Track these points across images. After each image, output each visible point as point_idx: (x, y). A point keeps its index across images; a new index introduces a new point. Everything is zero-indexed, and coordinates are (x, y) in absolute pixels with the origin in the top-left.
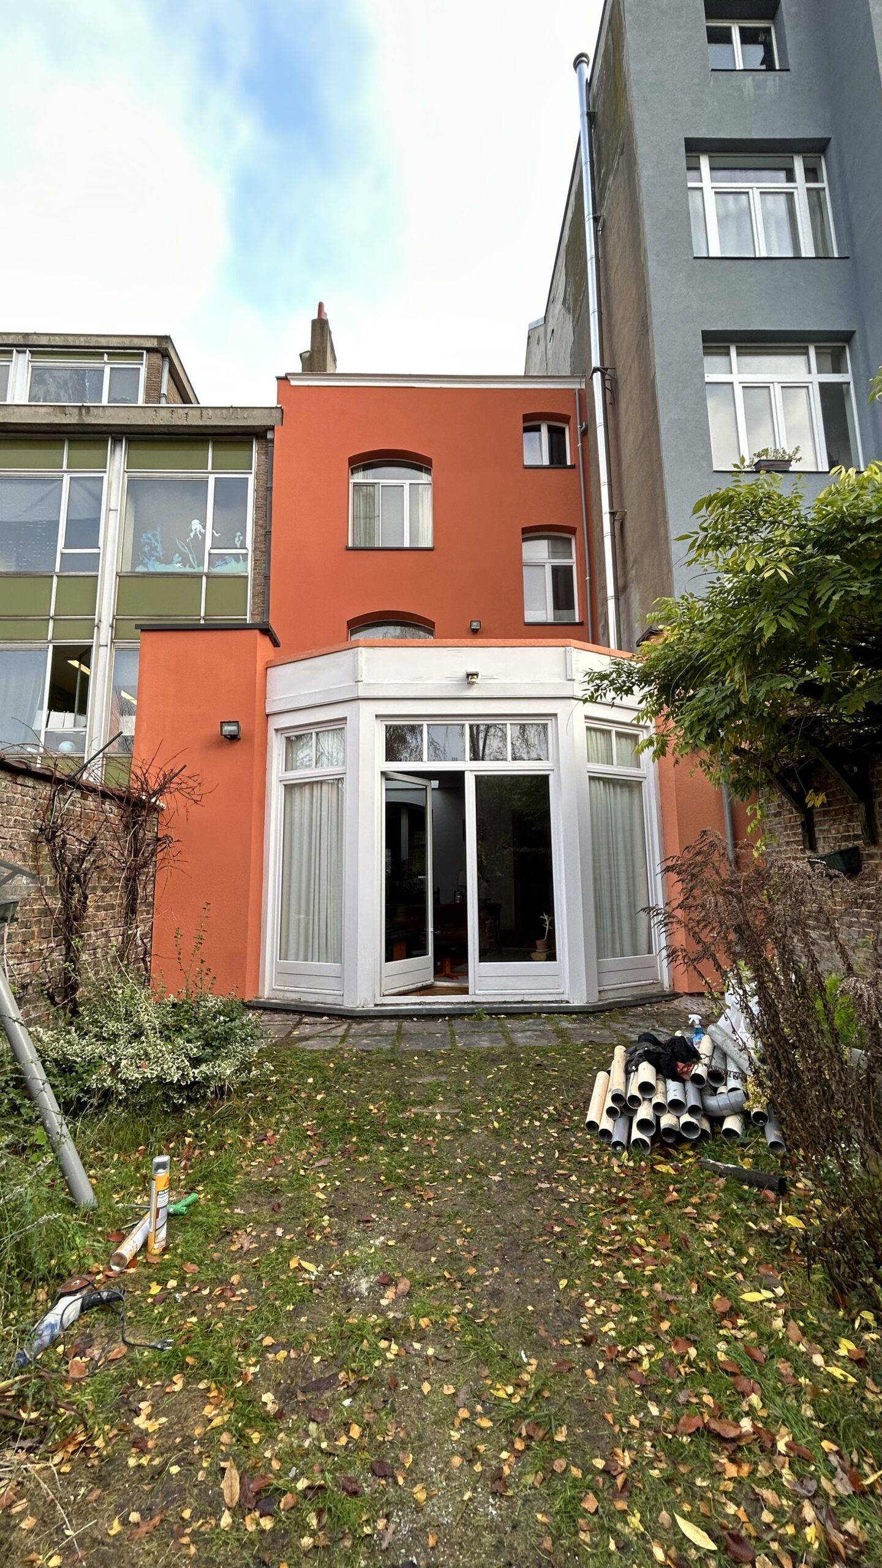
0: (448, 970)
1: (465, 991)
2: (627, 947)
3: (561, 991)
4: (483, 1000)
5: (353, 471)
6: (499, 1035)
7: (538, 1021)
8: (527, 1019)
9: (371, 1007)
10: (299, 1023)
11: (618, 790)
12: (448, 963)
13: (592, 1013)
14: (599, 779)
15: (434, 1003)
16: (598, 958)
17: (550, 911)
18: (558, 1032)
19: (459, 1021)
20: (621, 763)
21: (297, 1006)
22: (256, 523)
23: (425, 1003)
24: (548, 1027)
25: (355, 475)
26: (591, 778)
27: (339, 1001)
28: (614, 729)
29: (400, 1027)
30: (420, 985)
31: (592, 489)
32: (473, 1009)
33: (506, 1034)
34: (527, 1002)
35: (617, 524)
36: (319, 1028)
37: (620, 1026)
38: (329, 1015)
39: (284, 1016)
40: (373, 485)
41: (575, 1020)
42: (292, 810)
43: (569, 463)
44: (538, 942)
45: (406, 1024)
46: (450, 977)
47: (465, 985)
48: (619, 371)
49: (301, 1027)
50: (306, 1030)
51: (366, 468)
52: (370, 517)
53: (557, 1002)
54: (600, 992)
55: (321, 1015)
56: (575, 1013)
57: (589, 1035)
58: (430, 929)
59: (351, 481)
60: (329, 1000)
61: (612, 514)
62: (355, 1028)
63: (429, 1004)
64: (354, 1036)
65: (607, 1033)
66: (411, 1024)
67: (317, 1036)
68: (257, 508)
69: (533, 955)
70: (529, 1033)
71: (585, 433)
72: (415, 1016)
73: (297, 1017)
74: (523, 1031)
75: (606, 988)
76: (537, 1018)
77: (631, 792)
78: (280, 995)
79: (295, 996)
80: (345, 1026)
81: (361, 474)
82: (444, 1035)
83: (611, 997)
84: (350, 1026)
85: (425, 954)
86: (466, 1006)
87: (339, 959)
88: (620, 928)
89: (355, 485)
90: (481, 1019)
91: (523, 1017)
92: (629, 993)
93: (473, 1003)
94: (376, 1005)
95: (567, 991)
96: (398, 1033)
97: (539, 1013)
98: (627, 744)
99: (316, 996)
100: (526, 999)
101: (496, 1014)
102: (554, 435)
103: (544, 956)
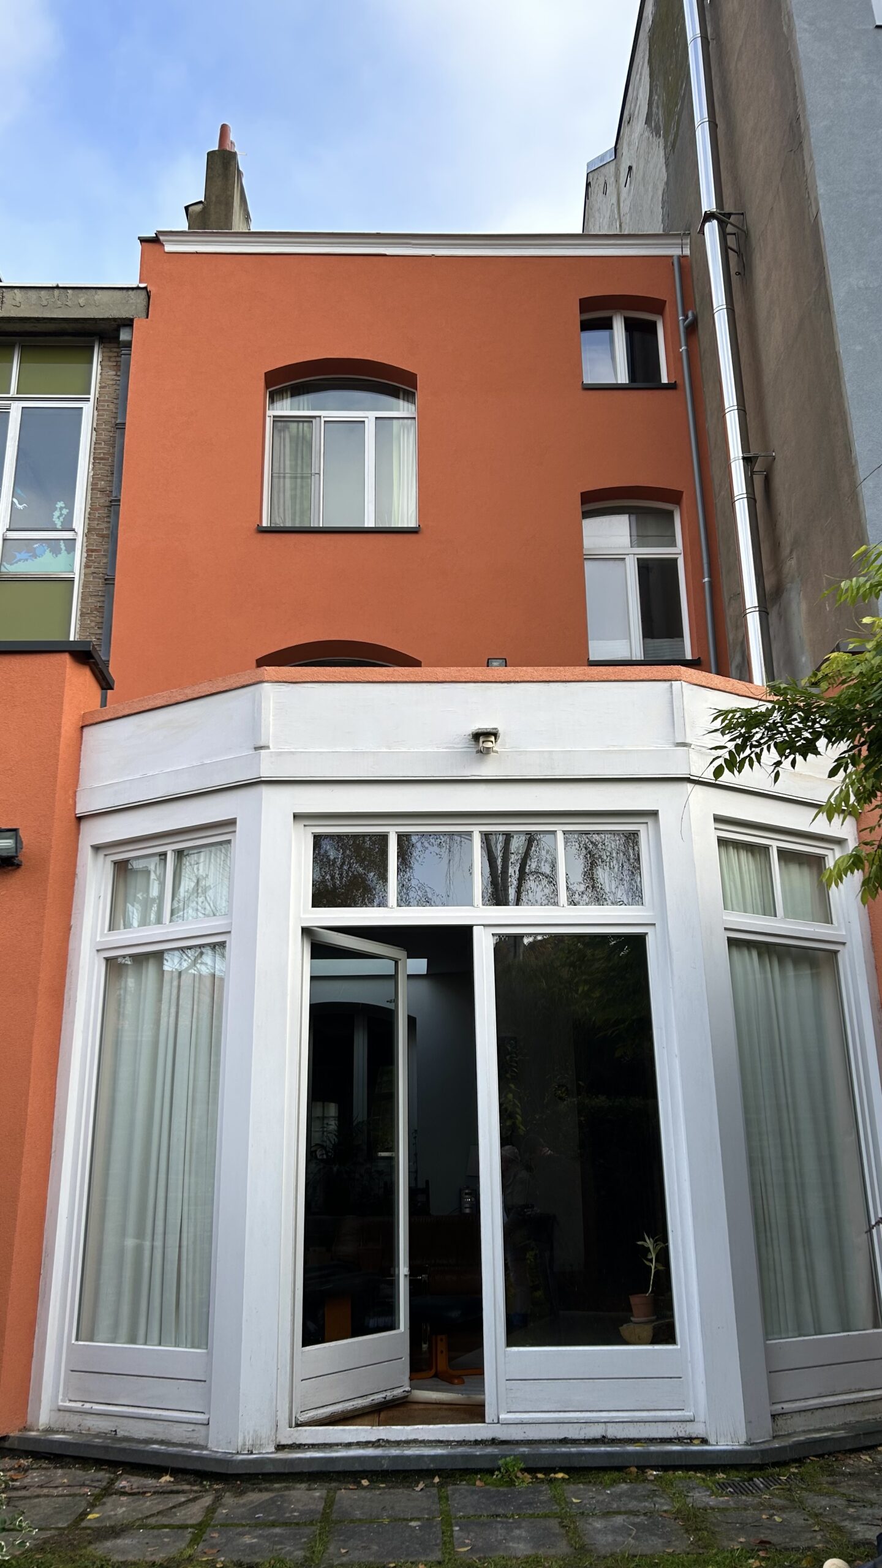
0: (442, 1363)
1: (475, 1412)
2: (828, 1313)
3: (688, 1414)
4: (516, 1434)
5: (274, 396)
6: (553, 1523)
7: (641, 1489)
8: (614, 1482)
9: (268, 1451)
10: (108, 1491)
11: (790, 972)
12: (442, 1346)
13: (760, 1467)
14: (749, 945)
15: (408, 1443)
16: (767, 1335)
17: (659, 1229)
18: (686, 1519)
19: (463, 1486)
20: (792, 913)
21: (106, 1448)
22: (93, 487)
23: (388, 1443)
24: (663, 1505)
25: (278, 404)
26: (732, 943)
27: (198, 1436)
28: (774, 845)
29: (330, 1502)
30: (378, 1398)
31: (710, 423)
32: (495, 1457)
33: (569, 1521)
34: (614, 1441)
35: (758, 480)
36: (149, 1504)
37: (824, 1501)
38: (175, 1472)
39: (78, 1474)
40: (309, 420)
41: (723, 1486)
42: (119, 1014)
43: (665, 380)
44: (636, 1300)
45: (346, 1495)
46: (447, 1379)
47: (477, 1398)
48: (752, 216)
49: (110, 1501)
50: (119, 1509)
51: (297, 391)
52: (302, 477)
53: (679, 1440)
54: (773, 1416)
55: (157, 1471)
56: (724, 1468)
57: (758, 1525)
58: (403, 1269)
59: (270, 413)
60: (178, 1434)
61: (747, 460)
62: (232, 1504)
63: (398, 1443)
64: (225, 1525)
65: (797, 1519)
66: (356, 1495)
67: (142, 1524)
68: (96, 459)
69: (625, 1330)
70: (619, 1520)
71: (692, 329)
72: (364, 1474)
73: (104, 1475)
74: (607, 1514)
75: (787, 1407)
76: (636, 1480)
77: (816, 976)
78: (73, 1422)
79: (104, 1425)
80: (207, 1500)
81: (288, 402)
82: (428, 1524)
83: (801, 1430)
84: (218, 1499)
85: (392, 1326)
86: (478, 1451)
87: (201, 1337)
88: (810, 1268)
89: (277, 419)
90: (511, 1483)
91: (607, 1477)
92: (838, 1418)
93: (494, 1442)
94: (280, 1447)
95: (701, 1417)
96: (325, 1517)
97: (642, 1468)
98: (802, 879)
99: (150, 1425)
100: (613, 1432)
101: (548, 1470)
102: (637, 335)
103: (647, 1331)
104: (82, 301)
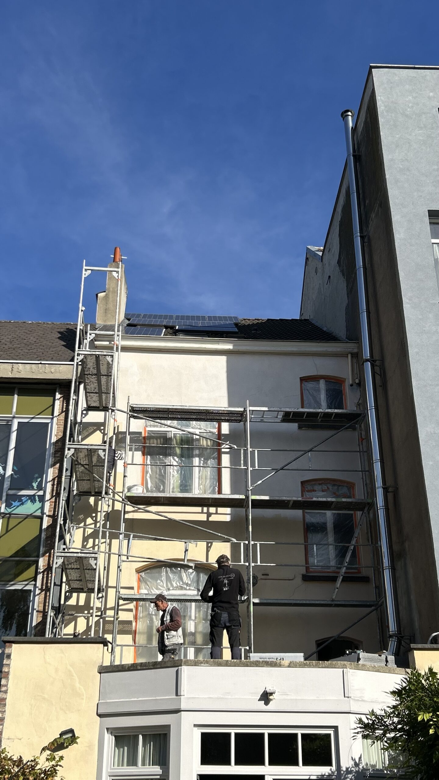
35: (390, 496)
48: (386, 364)
61: (385, 489)
68: (56, 452)
104: (53, 370)
